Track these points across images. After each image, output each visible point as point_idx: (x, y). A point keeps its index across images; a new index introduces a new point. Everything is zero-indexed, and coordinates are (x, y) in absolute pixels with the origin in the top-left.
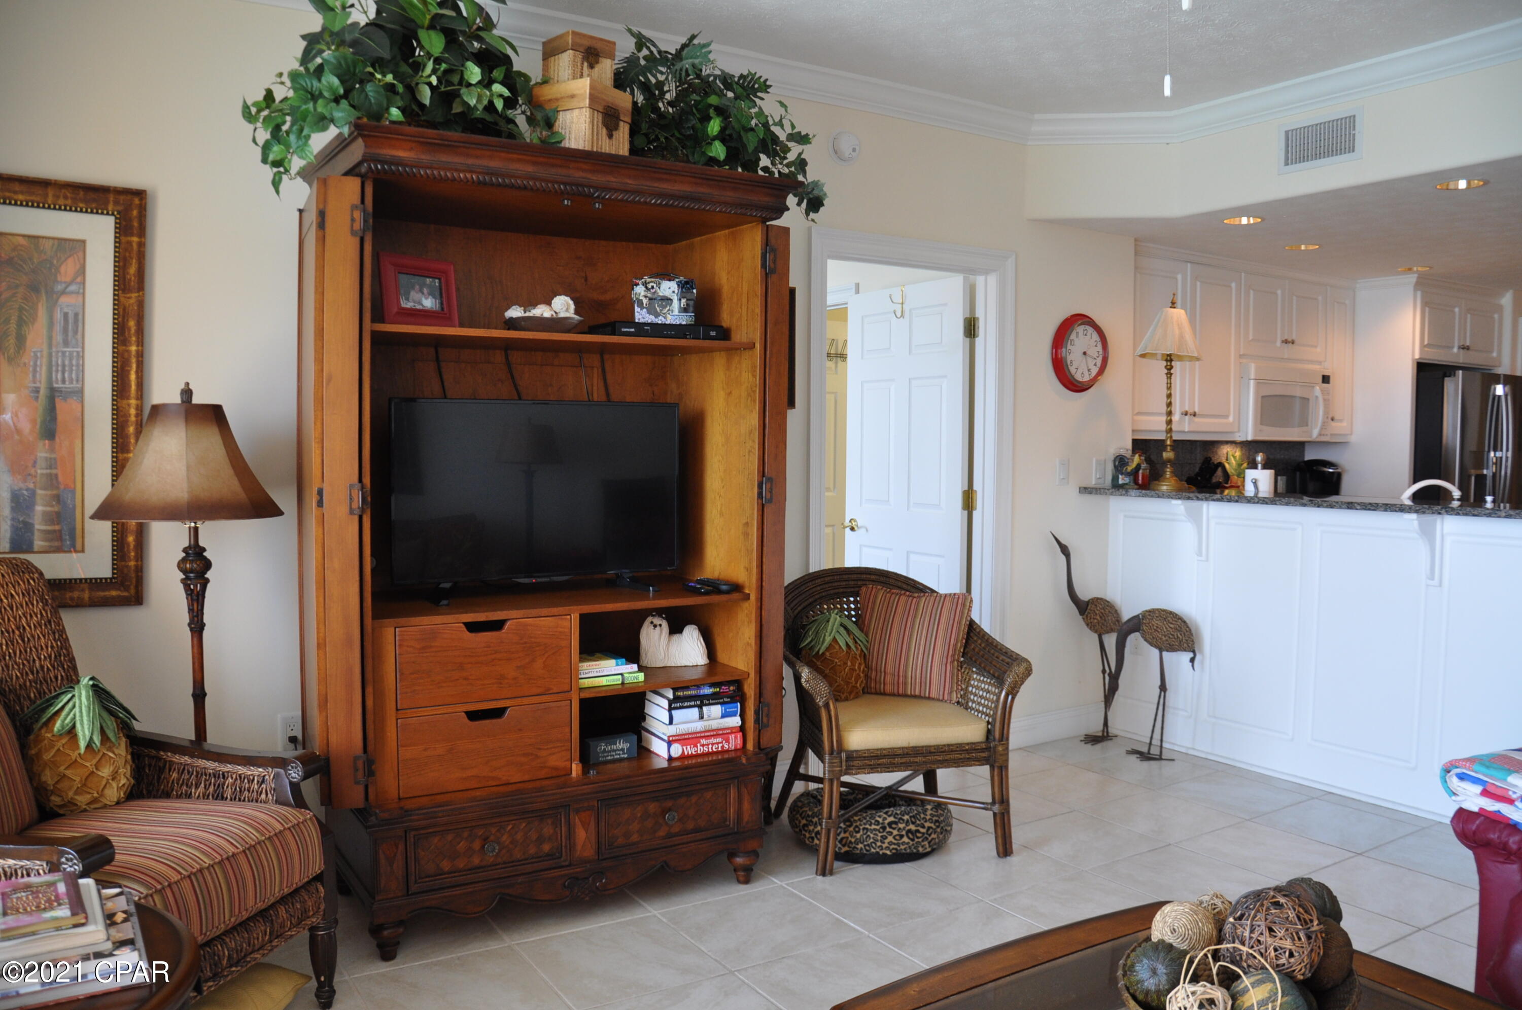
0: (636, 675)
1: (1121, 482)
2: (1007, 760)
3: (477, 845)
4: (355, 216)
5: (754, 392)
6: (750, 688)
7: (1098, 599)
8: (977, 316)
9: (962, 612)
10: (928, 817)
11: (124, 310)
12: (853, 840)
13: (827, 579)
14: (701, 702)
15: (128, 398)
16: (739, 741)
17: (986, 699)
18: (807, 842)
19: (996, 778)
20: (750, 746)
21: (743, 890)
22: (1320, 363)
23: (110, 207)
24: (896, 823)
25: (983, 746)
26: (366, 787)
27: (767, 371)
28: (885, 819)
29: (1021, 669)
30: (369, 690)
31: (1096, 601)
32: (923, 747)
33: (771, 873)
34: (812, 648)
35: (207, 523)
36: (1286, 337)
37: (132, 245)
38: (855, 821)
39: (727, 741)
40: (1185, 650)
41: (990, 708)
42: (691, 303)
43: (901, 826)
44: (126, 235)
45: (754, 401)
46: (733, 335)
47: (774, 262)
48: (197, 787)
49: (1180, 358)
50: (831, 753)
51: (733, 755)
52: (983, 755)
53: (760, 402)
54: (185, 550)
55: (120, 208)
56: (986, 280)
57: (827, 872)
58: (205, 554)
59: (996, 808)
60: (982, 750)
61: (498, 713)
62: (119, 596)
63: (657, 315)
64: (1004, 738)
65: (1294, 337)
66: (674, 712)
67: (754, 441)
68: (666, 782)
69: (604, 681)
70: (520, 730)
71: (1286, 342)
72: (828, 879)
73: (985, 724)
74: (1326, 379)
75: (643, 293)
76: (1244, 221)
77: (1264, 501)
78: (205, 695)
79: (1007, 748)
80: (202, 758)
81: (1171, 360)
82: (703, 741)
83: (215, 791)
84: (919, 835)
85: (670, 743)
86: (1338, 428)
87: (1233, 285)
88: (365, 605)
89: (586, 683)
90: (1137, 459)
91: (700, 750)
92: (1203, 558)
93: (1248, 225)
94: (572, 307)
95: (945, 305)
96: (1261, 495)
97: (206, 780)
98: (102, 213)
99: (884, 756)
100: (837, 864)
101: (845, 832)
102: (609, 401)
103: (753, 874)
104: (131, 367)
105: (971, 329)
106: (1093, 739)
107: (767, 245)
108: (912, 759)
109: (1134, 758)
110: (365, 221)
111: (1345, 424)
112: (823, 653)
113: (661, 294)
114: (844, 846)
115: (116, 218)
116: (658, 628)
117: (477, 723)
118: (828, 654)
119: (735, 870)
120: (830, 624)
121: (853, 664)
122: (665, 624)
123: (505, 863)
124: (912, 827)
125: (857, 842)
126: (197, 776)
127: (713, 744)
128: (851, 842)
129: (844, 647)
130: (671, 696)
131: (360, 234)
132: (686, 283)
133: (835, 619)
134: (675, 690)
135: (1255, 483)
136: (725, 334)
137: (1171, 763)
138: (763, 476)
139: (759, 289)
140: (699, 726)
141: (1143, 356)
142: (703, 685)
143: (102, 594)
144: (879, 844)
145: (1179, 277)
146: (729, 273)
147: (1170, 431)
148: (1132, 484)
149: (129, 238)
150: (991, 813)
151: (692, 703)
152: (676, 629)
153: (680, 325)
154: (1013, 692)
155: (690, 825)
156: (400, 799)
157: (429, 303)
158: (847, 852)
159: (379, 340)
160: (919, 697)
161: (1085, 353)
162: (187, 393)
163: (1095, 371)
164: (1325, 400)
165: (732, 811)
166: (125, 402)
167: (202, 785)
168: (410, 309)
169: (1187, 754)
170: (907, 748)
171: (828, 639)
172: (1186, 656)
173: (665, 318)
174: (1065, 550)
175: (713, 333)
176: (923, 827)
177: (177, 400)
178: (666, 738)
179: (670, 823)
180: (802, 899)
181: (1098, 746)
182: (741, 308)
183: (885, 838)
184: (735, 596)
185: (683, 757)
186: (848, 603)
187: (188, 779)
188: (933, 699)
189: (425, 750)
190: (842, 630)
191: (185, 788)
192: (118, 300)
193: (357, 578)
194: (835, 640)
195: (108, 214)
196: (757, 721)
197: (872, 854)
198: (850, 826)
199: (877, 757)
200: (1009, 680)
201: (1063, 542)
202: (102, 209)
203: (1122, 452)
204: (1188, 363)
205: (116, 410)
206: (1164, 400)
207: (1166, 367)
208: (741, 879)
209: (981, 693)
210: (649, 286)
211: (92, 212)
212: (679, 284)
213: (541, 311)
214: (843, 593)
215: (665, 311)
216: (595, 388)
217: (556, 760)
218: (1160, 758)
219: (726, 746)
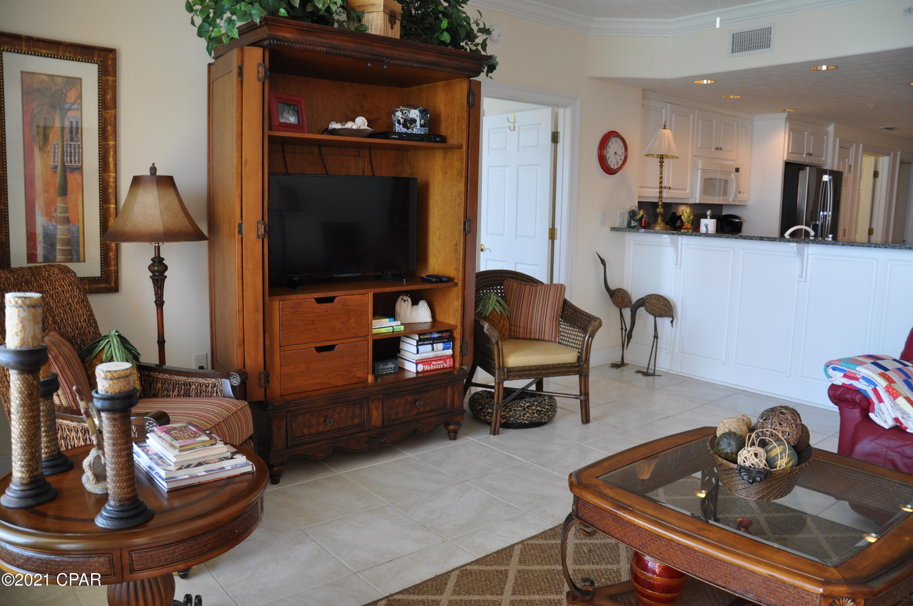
0: (399, 327)
1: (632, 225)
2: (588, 372)
3: (321, 420)
4: (260, 70)
5: (462, 172)
6: (457, 334)
7: (620, 289)
8: (559, 131)
9: (560, 294)
10: (547, 403)
11: (105, 119)
12: (508, 416)
13: (485, 276)
14: (433, 341)
15: (108, 172)
16: (452, 363)
17: (576, 340)
18: (482, 418)
19: (583, 382)
20: (457, 365)
21: (453, 443)
22: (734, 161)
23: (95, 59)
24: (531, 406)
25: (577, 364)
26: (265, 389)
27: (469, 160)
28: (525, 404)
29: (596, 324)
30: (267, 335)
31: (619, 290)
32: (546, 365)
33: (466, 435)
34: (482, 314)
35: (166, 244)
36: (717, 146)
37: (108, 82)
38: (509, 406)
39: (446, 363)
40: (668, 317)
41: (579, 345)
42: (427, 122)
43: (534, 408)
44: (105, 76)
45: (462, 177)
46: (448, 140)
47: (474, 100)
48: (173, 392)
49: (667, 157)
50: (499, 369)
51: (448, 370)
52: (577, 369)
53: (465, 177)
54: (152, 260)
55: (101, 59)
56: (565, 110)
57: (496, 432)
58: (164, 262)
59: (582, 398)
60: (576, 367)
61: (331, 348)
62: (105, 287)
63: (408, 128)
64: (587, 360)
65: (721, 146)
66: (419, 347)
67: (461, 199)
68: (416, 384)
69: (384, 330)
70: (343, 357)
71: (717, 149)
72: (497, 436)
73: (577, 353)
74: (737, 170)
75: (400, 116)
76: (705, 82)
77: (712, 236)
78: (165, 341)
79: (588, 366)
80: (177, 375)
81: (663, 158)
82: (434, 363)
83: (184, 393)
84: (543, 412)
85: (417, 364)
86: (741, 197)
87: (691, 116)
88: (265, 288)
89: (375, 331)
90: (641, 212)
91: (432, 367)
92: (679, 267)
93: (707, 84)
94: (367, 123)
95: (541, 124)
96: (709, 232)
97: (178, 387)
98: (91, 62)
99: (526, 370)
100: (500, 429)
101: (504, 412)
102: (374, 176)
103: (458, 434)
104: (110, 154)
105: (555, 138)
106: (615, 366)
107: (470, 91)
108: (540, 372)
109: (640, 375)
110: (265, 73)
111: (745, 195)
112: (488, 316)
113: (410, 117)
114: (503, 419)
115: (99, 65)
116: (406, 302)
117: (321, 353)
118: (491, 317)
119: (449, 433)
120: (491, 300)
121: (504, 322)
122: (409, 300)
123: (336, 430)
124: (539, 408)
125: (510, 417)
126: (173, 385)
127: (439, 364)
128: (507, 417)
129: (499, 313)
130: (417, 339)
131: (263, 80)
132: (424, 111)
133: (494, 298)
134: (420, 335)
135: (706, 226)
136: (443, 139)
137: (660, 377)
138: (466, 218)
139: (465, 115)
140: (431, 355)
141: (647, 155)
142: (434, 332)
143: (96, 286)
144: (522, 417)
145: (664, 111)
146: (445, 105)
147: (661, 197)
148: (639, 226)
149: (107, 78)
150: (579, 400)
151: (428, 342)
152: (415, 303)
153: (421, 134)
154: (592, 336)
155: (428, 408)
156: (281, 396)
157: (292, 120)
158: (504, 423)
159: (272, 140)
160: (538, 340)
161: (616, 153)
162: (153, 169)
163: (620, 163)
164: (737, 182)
165: (449, 401)
166: (106, 174)
167: (177, 390)
168: (284, 123)
169: (667, 373)
170: (538, 366)
171: (491, 309)
172: (668, 320)
173: (413, 130)
174: (603, 262)
175: (438, 139)
176: (545, 408)
177: (148, 173)
178: (415, 361)
179: (419, 407)
180: (486, 447)
181: (619, 369)
182: (454, 125)
183: (525, 414)
184: (450, 284)
185: (424, 371)
186: (497, 289)
187: (168, 388)
188: (546, 341)
189: (295, 368)
190: (497, 303)
191: (166, 392)
192: (101, 114)
193: (261, 274)
194: (494, 309)
195: (94, 63)
196: (461, 352)
197: (519, 423)
198: (506, 408)
199: (523, 371)
200: (590, 329)
201: (602, 257)
202: (91, 60)
203: (634, 208)
204: (672, 160)
205: (102, 179)
206: (658, 180)
207: (660, 162)
208: (452, 437)
209: (573, 337)
210: (404, 112)
211: (85, 62)
212: (420, 111)
213: (349, 125)
214: (494, 284)
215: (413, 126)
216: (366, 170)
217: (360, 374)
218: (654, 375)
219: (445, 365)
